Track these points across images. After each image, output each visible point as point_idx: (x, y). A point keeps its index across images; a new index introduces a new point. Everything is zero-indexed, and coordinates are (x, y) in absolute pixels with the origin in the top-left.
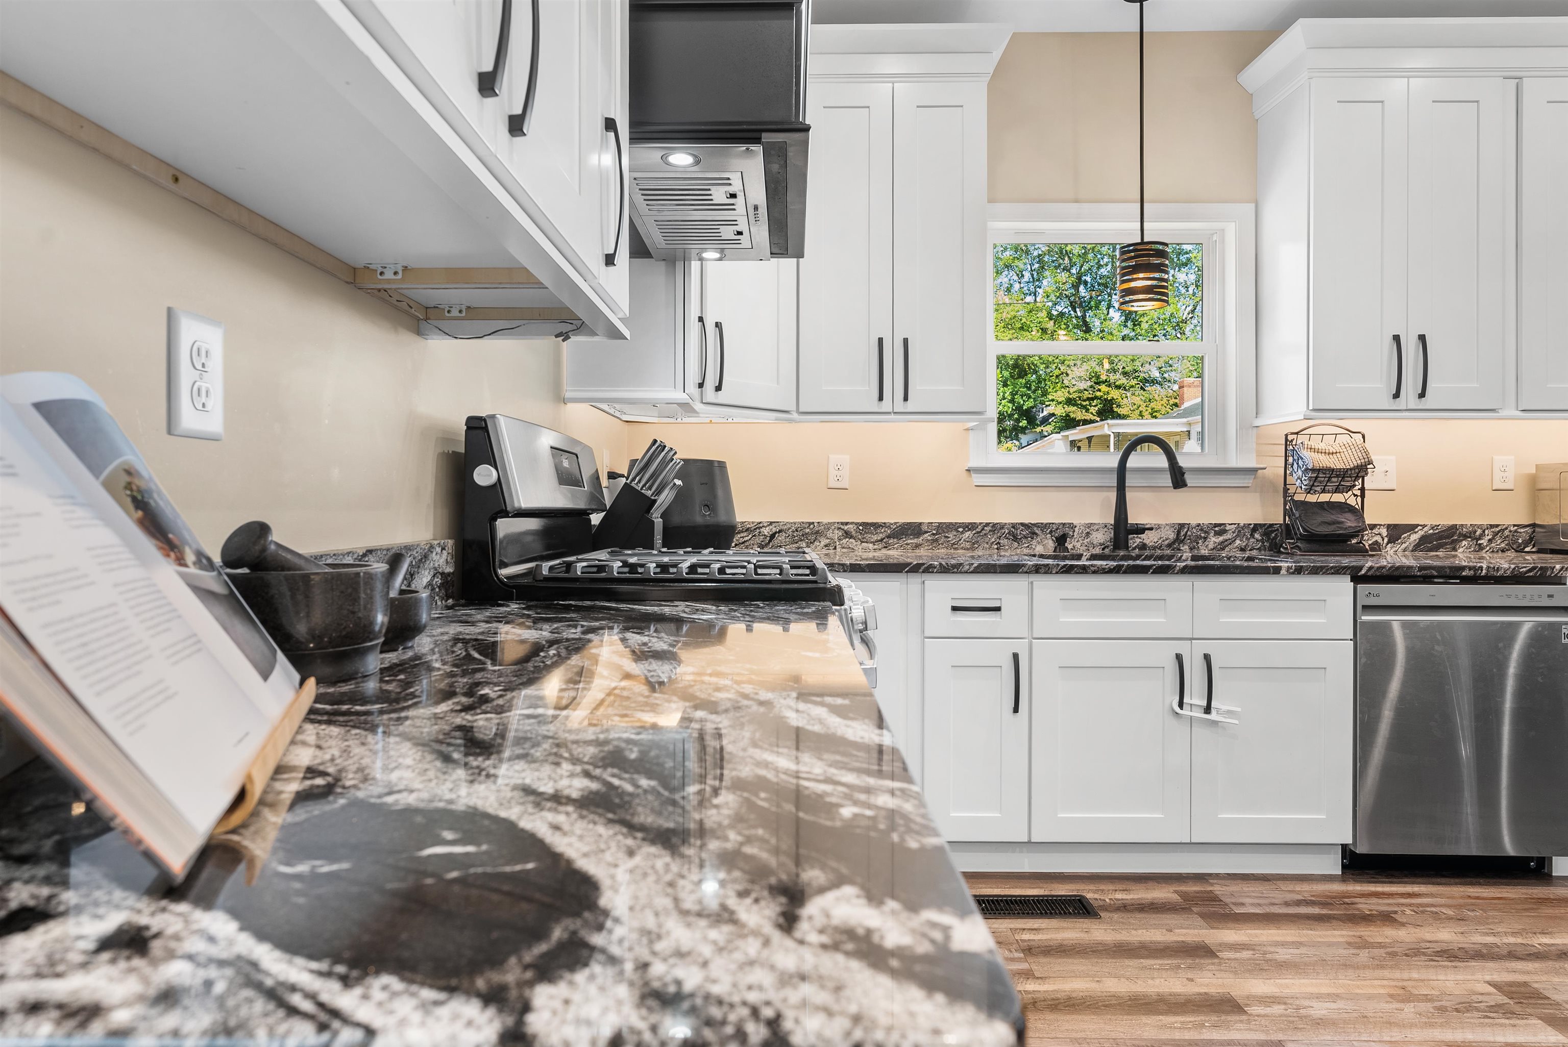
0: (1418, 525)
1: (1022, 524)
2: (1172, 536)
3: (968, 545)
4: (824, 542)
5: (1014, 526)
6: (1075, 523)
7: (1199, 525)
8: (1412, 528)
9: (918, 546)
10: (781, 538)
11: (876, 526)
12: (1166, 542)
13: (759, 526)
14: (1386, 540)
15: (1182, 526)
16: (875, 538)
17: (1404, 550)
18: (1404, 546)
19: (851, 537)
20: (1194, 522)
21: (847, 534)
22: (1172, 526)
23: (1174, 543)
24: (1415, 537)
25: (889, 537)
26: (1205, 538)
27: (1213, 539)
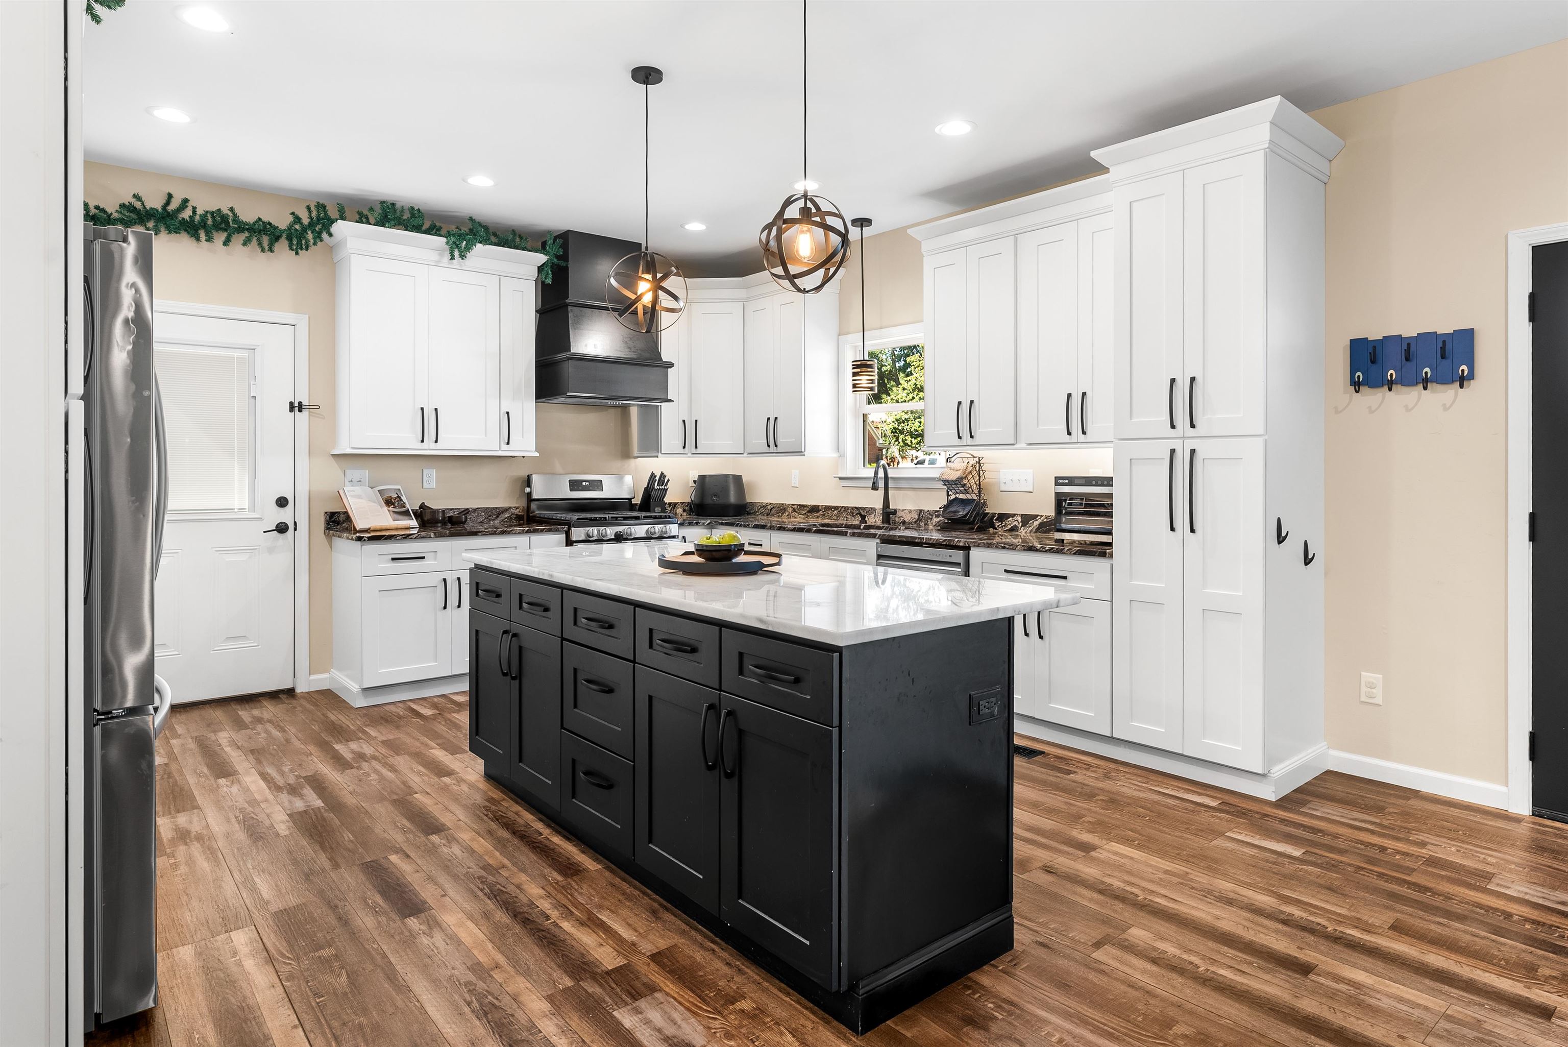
0: (1038, 516)
1: (856, 508)
2: (917, 517)
3: (835, 518)
4: (787, 513)
5: (852, 508)
6: (876, 507)
7: (928, 511)
8: (1034, 517)
9: (818, 517)
10: (773, 511)
11: (804, 506)
12: (914, 520)
13: (767, 505)
14: (1021, 524)
15: (921, 511)
16: (804, 512)
17: (1031, 532)
18: (1030, 528)
19: (796, 512)
20: (926, 509)
21: (794, 510)
22: (916, 511)
23: (917, 521)
24: (1036, 523)
25: (808, 512)
26: (931, 519)
27: (935, 519)
